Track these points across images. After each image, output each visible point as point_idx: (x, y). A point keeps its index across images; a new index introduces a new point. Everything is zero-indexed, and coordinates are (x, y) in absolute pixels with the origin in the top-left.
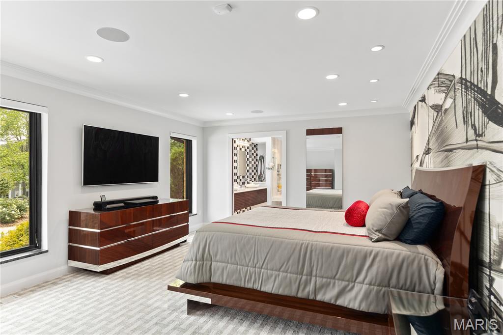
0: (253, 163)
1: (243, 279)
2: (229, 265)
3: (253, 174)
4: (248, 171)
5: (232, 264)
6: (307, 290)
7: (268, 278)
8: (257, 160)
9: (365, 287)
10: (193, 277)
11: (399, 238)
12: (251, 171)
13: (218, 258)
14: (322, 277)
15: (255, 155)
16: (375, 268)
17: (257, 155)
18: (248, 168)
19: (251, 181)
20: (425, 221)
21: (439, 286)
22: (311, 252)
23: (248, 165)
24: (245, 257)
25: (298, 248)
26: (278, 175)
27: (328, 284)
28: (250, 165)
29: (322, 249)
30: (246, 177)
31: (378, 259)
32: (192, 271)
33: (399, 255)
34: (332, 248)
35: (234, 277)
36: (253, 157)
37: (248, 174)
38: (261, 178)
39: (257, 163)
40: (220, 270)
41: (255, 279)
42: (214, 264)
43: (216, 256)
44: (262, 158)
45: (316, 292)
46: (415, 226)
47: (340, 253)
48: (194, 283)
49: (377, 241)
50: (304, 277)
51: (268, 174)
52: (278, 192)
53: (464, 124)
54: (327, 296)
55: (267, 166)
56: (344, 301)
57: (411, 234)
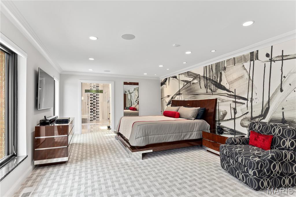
1: (161, 140)
2: (156, 136)
5: (157, 135)
6: (181, 137)
7: (170, 137)
9: (196, 132)
10: (144, 144)
11: (196, 118)
13: (151, 134)
14: (185, 132)
16: (197, 126)
20: (202, 113)
21: (209, 128)
22: (182, 125)
24: (161, 131)
25: (178, 125)
27: (187, 134)
29: (184, 124)
31: (197, 124)
32: (143, 141)
33: (201, 122)
34: (186, 123)
35: (158, 140)
40: (153, 138)
41: (166, 138)
42: (150, 137)
43: (150, 133)
45: (184, 137)
46: (200, 115)
47: (189, 124)
48: (145, 145)
49: (194, 120)
50: (181, 134)
53: (205, 88)
54: (187, 138)
56: (191, 138)
57: (199, 117)
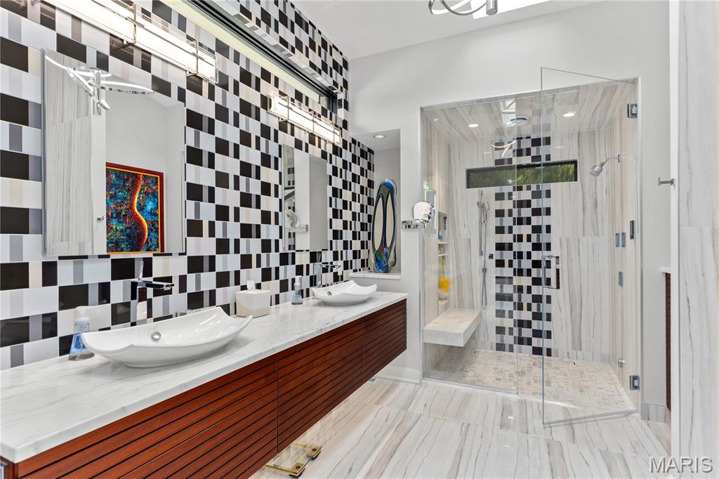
0: (356, 207)
3: (356, 245)
4: (337, 235)
8: (370, 201)
12: (348, 235)
15: (364, 182)
17: (371, 184)
18: (338, 225)
19: (350, 273)
23: (336, 214)
26: (440, 246)
28: (347, 215)
30: (328, 257)
36: (356, 188)
37: (338, 245)
38: (385, 260)
39: (371, 210)
44: (389, 191)
51: (408, 245)
52: (442, 303)
55: (404, 216)
